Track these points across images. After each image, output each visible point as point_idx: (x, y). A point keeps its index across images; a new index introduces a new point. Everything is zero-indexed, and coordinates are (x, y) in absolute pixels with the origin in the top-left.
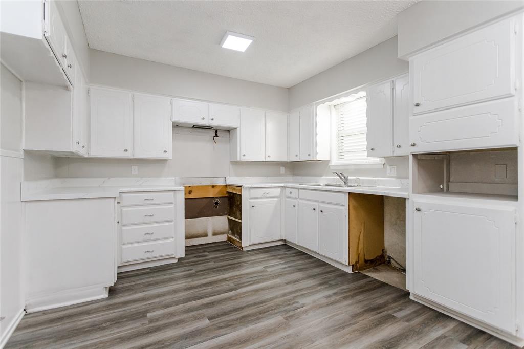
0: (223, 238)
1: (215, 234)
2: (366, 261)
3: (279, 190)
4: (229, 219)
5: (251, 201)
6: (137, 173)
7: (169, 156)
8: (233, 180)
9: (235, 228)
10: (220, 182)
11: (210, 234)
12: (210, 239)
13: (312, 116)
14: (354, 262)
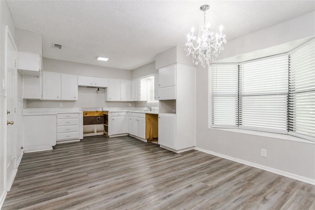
0: (102, 133)
1: (97, 132)
2: (153, 138)
3: (125, 113)
4: (104, 125)
5: (112, 117)
6: (62, 106)
7: (77, 99)
8: (105, 109)
9: (106, 129)
10: (100, 110)
11: (95, 132)
12: (96, 134)
13: (139, 83)
14: (148, 138)
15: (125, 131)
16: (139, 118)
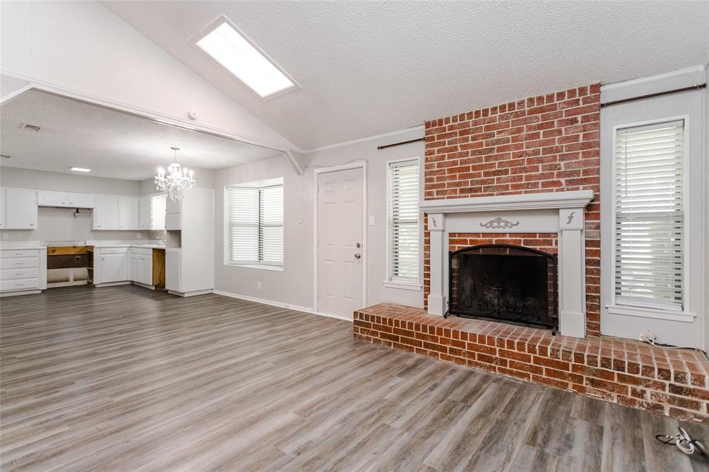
0: (84, 282)
1: (75, 280)
3: (126, 249)
4: (87, 269)
5: (101, 255)
7: (35, 227)
8: (89, 243)
9: (91, 273)
10: (81, 244)
11: (71, 279)
12: (71, 283)
13: (149, 203)
14: (156, 284)
15: (126, 276)
16: (144, 256)
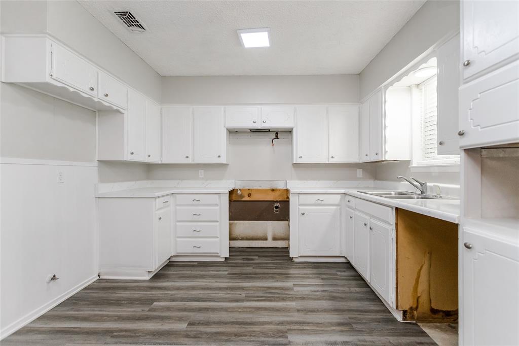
0: (284, 244)
1: (275, 239)
2: (434, 311)
3: (339, 196)
5: (301, 207)
6: (203, 176)
8: (285, 185)
10: (281, 186)
11: (270, 238)
12: (270, 243)
14: (407, 308)
15: (335, 249)
16: (372, 220)
